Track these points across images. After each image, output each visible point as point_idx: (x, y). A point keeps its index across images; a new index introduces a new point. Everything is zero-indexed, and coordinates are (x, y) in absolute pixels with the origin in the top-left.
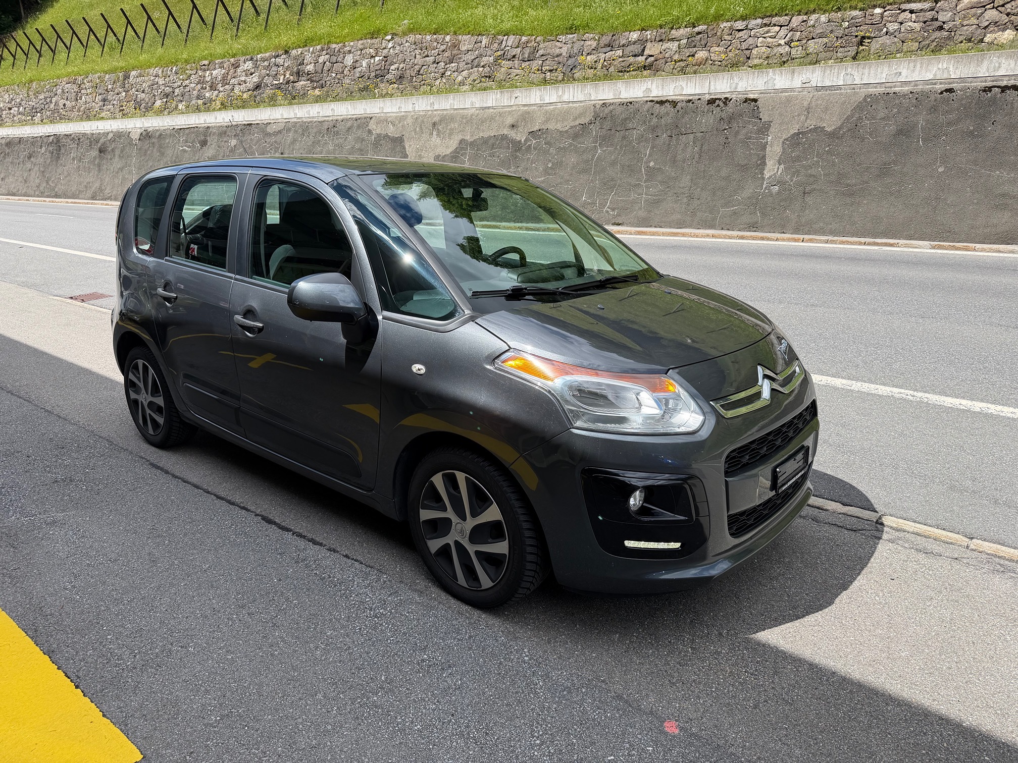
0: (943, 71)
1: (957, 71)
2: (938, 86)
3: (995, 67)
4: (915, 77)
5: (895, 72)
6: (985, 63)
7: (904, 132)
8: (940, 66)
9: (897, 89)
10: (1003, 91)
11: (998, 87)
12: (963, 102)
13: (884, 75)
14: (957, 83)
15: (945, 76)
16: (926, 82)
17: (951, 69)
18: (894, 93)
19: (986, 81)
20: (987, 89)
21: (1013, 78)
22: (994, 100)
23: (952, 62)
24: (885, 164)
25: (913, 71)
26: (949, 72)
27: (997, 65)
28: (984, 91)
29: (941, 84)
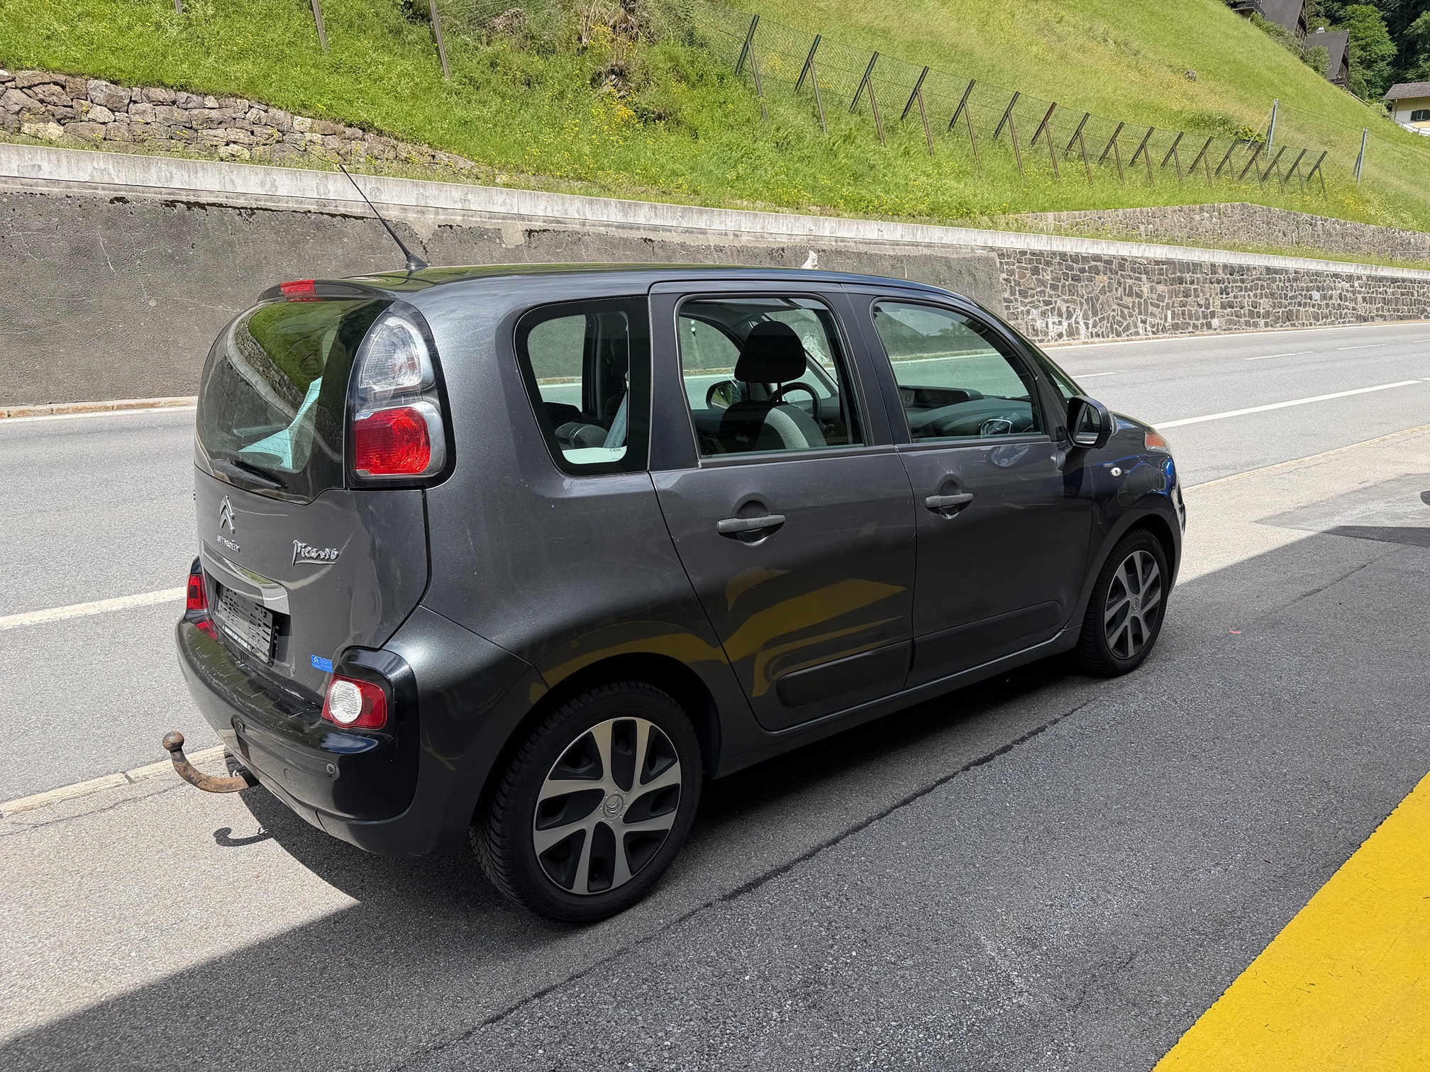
0: (102, 173)
1: (120, 175)
2: (100, 192)
3: (166, 177)
4: (63, 174)
5: (30, 163)
6: (154, 170)
7: (81, 251)
8: (95, 164)
9: (44, 190)
10: (189, 209)
11: (182, 202)
12: (147, 216)
13: (14, 166)
14: (126, 191)
15: (106, 179)
16: (82, 184)
17: (112, 171)
18: (41, 194)
19: (161, 193)
20: (172, 204)
21: (192, 193)
22: (182, 218)
23: (111, 162)
24: (73, 296)
25: (59, 166)
26: (109, 174)
27: (168, 174)
28: (167, 205)
29: (103, 189)
